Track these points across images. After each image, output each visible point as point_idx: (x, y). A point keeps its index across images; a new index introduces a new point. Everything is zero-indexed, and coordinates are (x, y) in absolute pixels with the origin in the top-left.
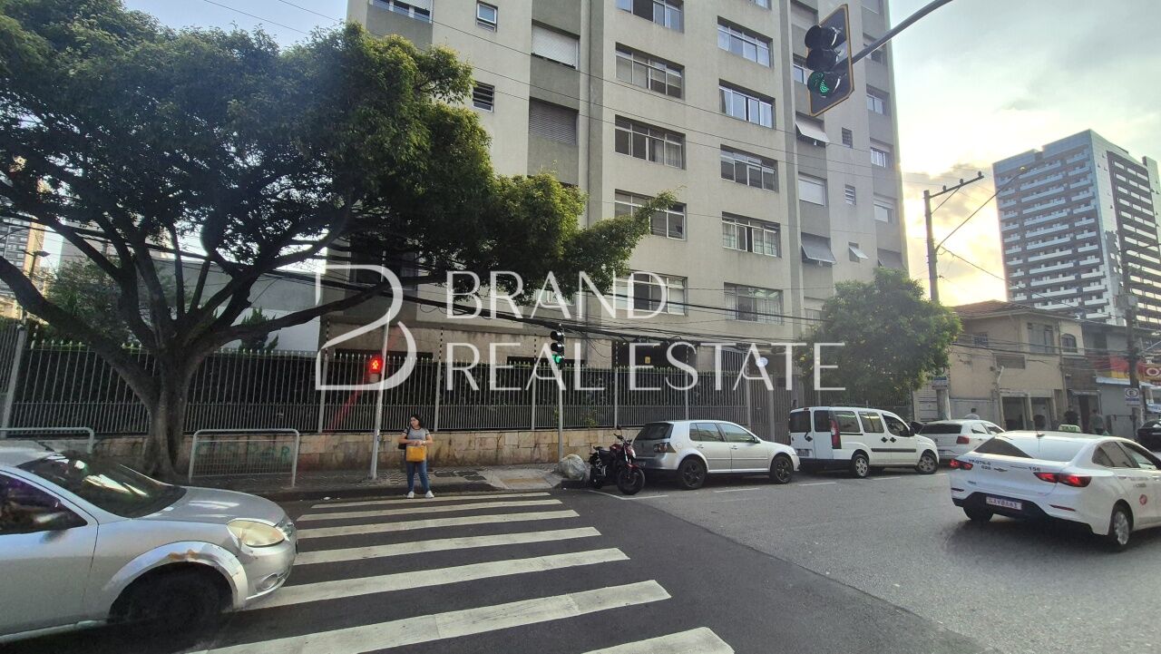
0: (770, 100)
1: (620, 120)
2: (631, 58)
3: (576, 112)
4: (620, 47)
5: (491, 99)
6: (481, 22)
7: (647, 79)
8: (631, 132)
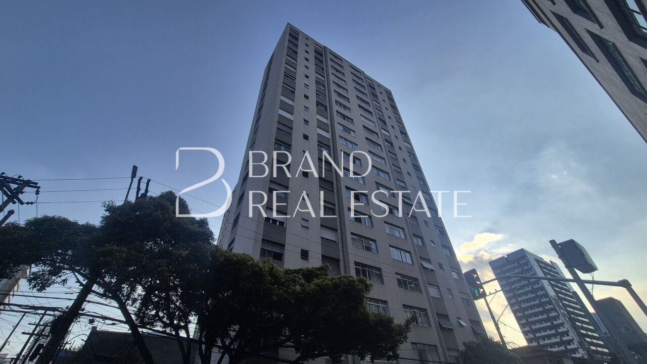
0: (409, 252)
1: (356, 263)
2: (356, 237)
3: (339, 260)
4: (352, 234)
5: (307, 256)
6: (303, 226)
7: (363, 246)
8: (360, 268)
